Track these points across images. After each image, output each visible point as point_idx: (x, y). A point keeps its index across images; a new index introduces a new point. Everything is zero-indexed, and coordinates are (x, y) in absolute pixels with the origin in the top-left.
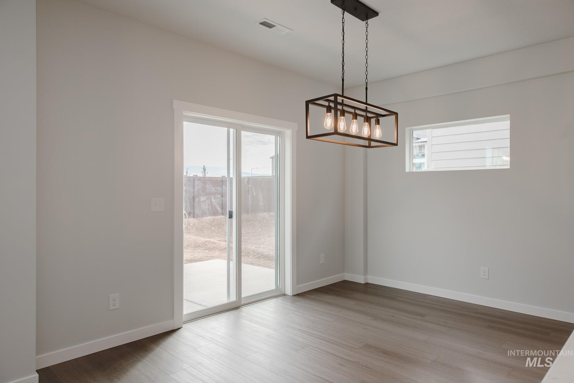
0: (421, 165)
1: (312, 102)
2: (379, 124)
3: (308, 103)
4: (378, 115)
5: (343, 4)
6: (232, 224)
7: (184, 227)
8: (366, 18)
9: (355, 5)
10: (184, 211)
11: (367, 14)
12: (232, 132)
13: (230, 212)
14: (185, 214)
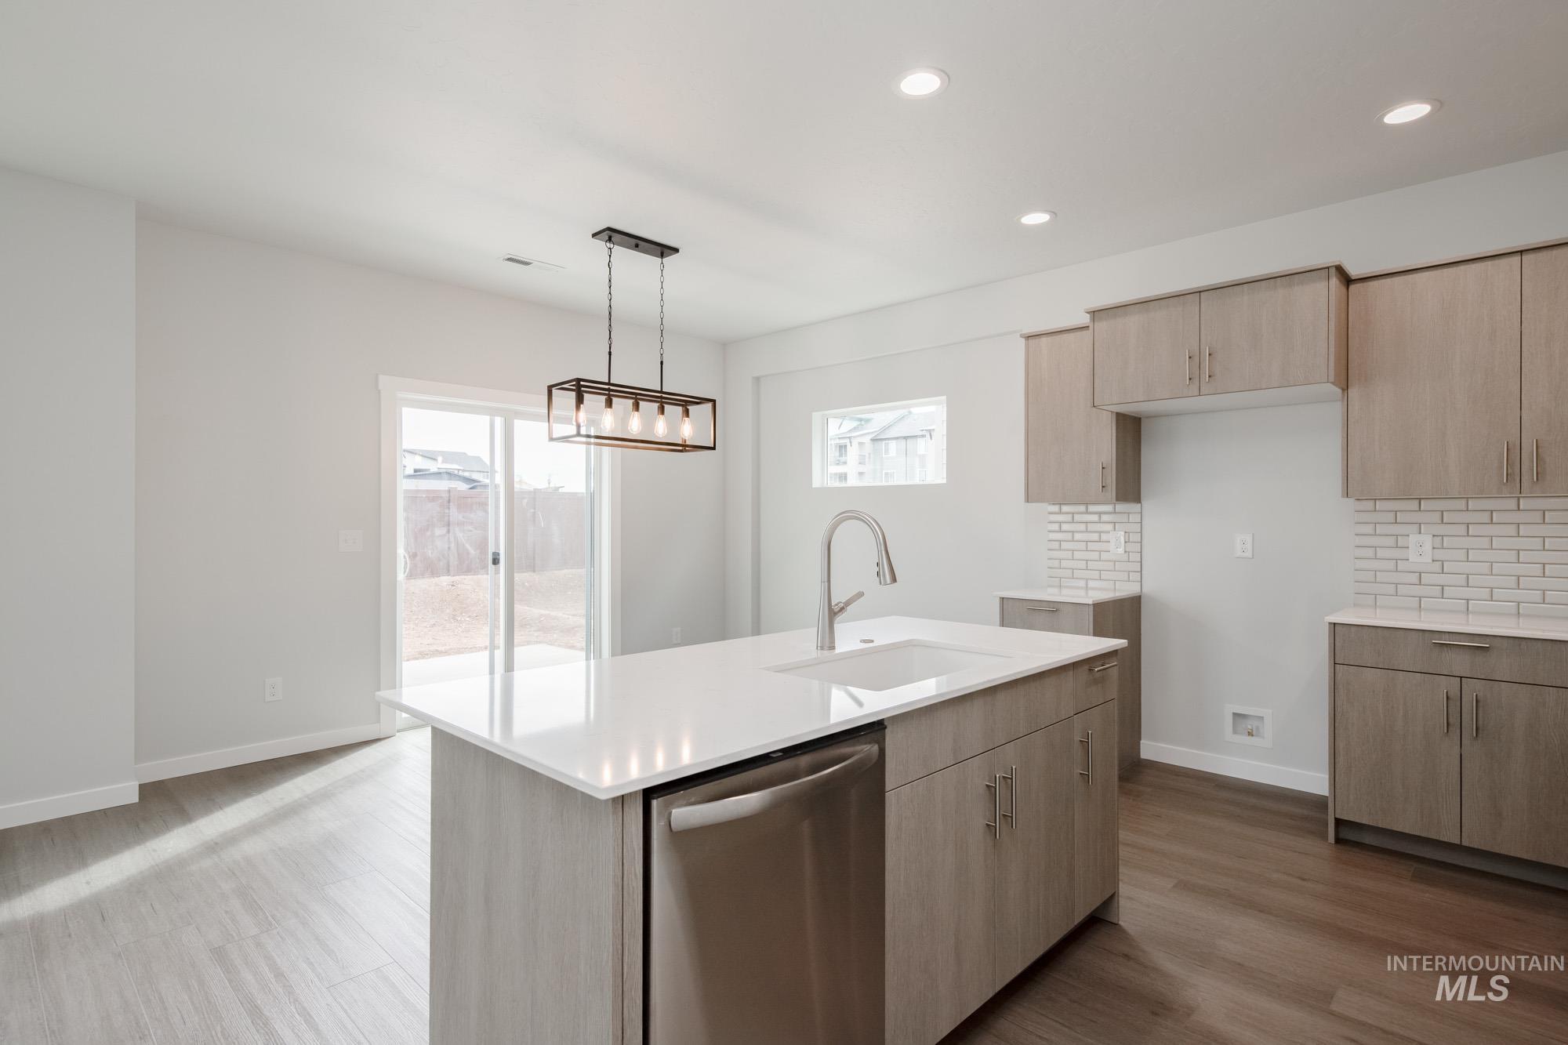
0: (843, 477)
1: (560, 385)
2: (688, 416)
3: (550, 389)
4: (686, 403)
5: (610, 239)
6: (499, 573)
7: (401, 576)
8: (662, 256)
9: (634, 241)
10: (401, 551)
11: (664, 250)
12: (499, 421)
13: (494, 554)
14: (405, 557)
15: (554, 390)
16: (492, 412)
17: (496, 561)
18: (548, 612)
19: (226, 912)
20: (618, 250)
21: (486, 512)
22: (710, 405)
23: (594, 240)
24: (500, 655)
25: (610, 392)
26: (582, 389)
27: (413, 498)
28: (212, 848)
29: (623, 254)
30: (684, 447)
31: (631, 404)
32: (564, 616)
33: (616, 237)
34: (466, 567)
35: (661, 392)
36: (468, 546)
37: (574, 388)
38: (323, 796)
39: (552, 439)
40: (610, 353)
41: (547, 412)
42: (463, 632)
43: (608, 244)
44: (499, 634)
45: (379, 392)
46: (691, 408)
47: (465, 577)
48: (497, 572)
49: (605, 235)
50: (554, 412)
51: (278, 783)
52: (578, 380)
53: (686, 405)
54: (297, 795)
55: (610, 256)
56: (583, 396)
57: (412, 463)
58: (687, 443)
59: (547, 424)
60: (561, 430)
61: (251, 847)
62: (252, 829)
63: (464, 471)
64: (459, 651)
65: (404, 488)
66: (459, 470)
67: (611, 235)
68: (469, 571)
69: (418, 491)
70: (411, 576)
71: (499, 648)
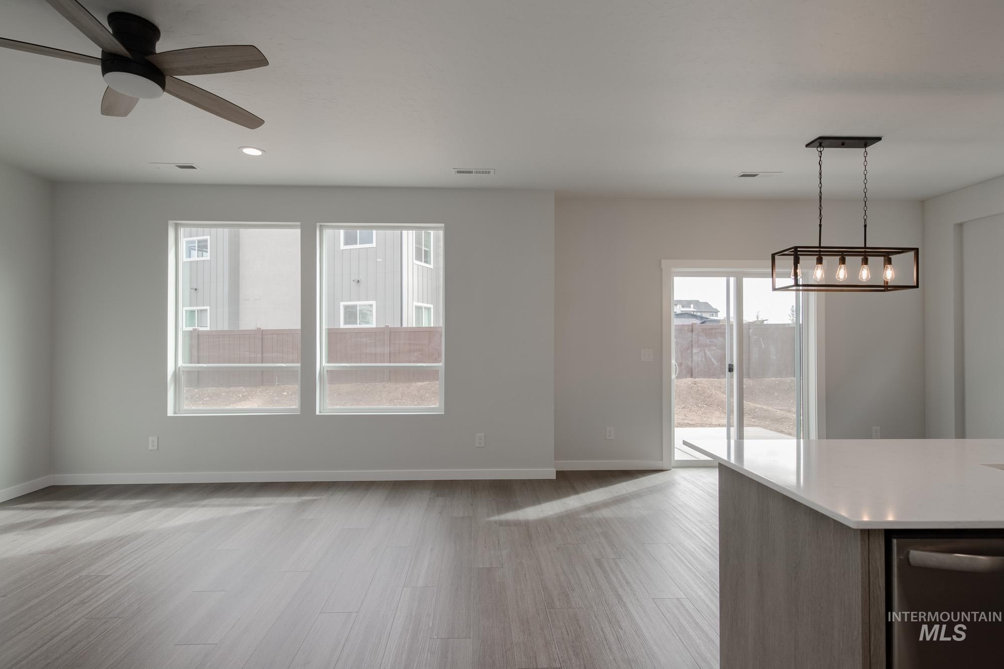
1: (782, 253)
2: (889, 263)
3: (773, 256)
4: (887, 255)
5: (820, 145)
6: (733, 378)
7: (673, 376)
8: (866, 146)
9: (840, 141)
10: (673, 362)
11: (865, 142)
12: (732, 280)
13: (730, 365)
14: (675, 365)
15: (776, 257)
16: (728, 275)
17: (731, 369)
18: (761, 406)
19: (599, 543)
20: (827, 151)
21: (725, 338)
22: (912, 253)
23: (808, 149)
24: (734, 430)
25: (820, 253)
26: (799, 253)
27: (680, 329)
28: (590, 509)
29: (830, 153)
30: (887, 287)
31: (839, 260)
32: (773, 410)
33: (825, 142)
34: (710, 373)
35: (865, 248)
36: (713, 360)
37: (793, 253)
38: (637, 495)
39: (774, 289)
40: (820, 226)
41: (771, 271)
42: (703, 413)
43: (819, 149)
44: (733, 418)
45: (662, 269)
46: (893, 257)
47: (703, 379)
48: (732, 377)
49: (817, 143)
50: (777, 270)
51: (614, 484)
52: (796, 248)
53: (889, 255)
54: (624, 492)
55: (820, 157)
56: (799, 258)
57: (678, 309)
58: (889, 284)
59: (771, 279)
60: (781, 282)
61: (605, 513)
62: (606, 504)
63: (697, 312)
64: (702, 425)
65: (675, 324)
66: (694, 311)
67: (822, 142)
68: (713, 375)
69: (683, 326)
70: (679, 377)
71: (733, 426)
